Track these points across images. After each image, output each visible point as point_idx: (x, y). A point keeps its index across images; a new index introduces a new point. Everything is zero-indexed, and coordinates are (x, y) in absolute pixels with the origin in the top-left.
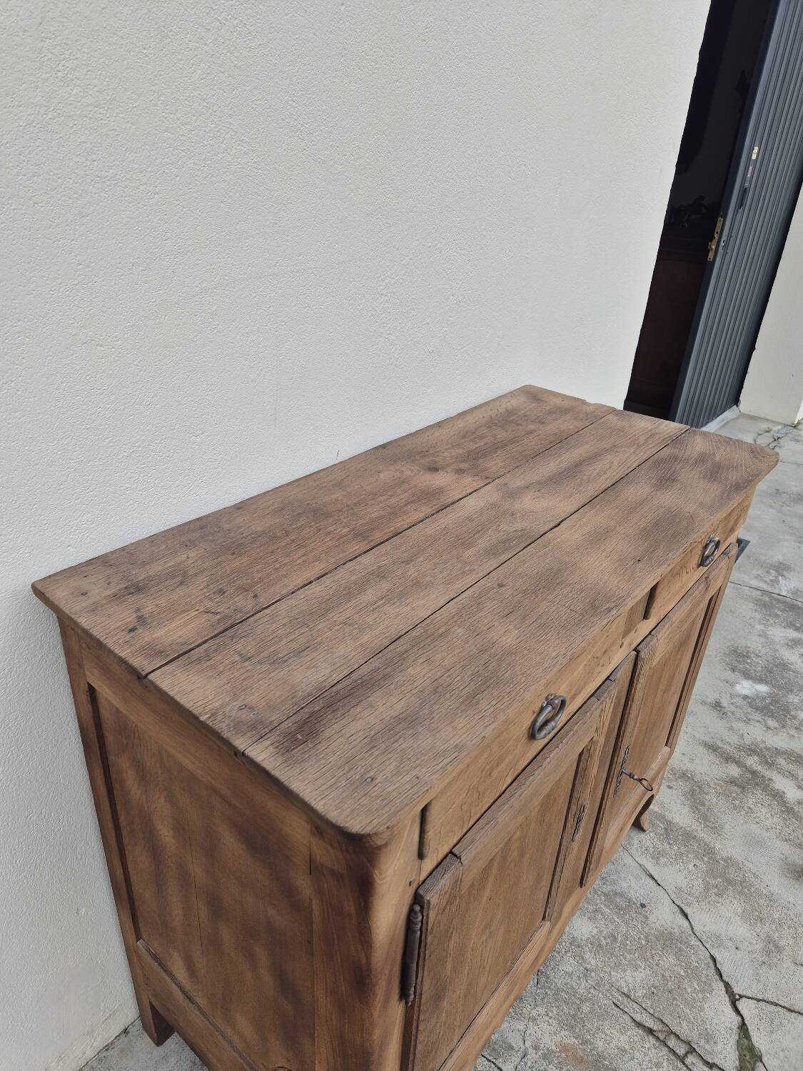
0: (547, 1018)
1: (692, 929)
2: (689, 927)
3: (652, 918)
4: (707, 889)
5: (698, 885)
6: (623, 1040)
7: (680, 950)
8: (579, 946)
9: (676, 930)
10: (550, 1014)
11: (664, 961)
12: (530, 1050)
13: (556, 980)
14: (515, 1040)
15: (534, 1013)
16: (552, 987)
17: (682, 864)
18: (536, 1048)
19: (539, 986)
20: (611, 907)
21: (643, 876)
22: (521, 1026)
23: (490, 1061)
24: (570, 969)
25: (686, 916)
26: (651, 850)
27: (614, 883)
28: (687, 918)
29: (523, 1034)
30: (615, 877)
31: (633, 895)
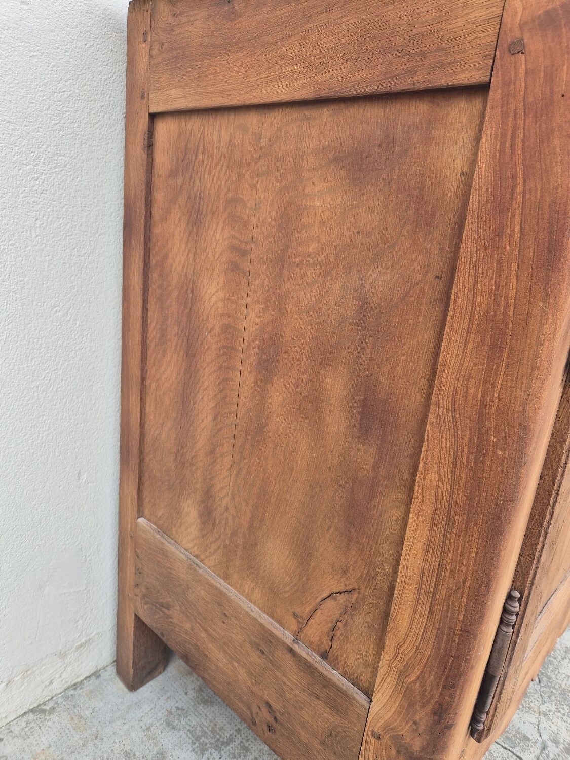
0: (559, 715)
10: (562, 712)
12: (549, 744)
13: (560, 682)
14: (531, 732)
15: (543, 708)
18: (556, 742)
19: (542, 685)
22: (533, 719)
23: (506, 749)
29: (536, 727)
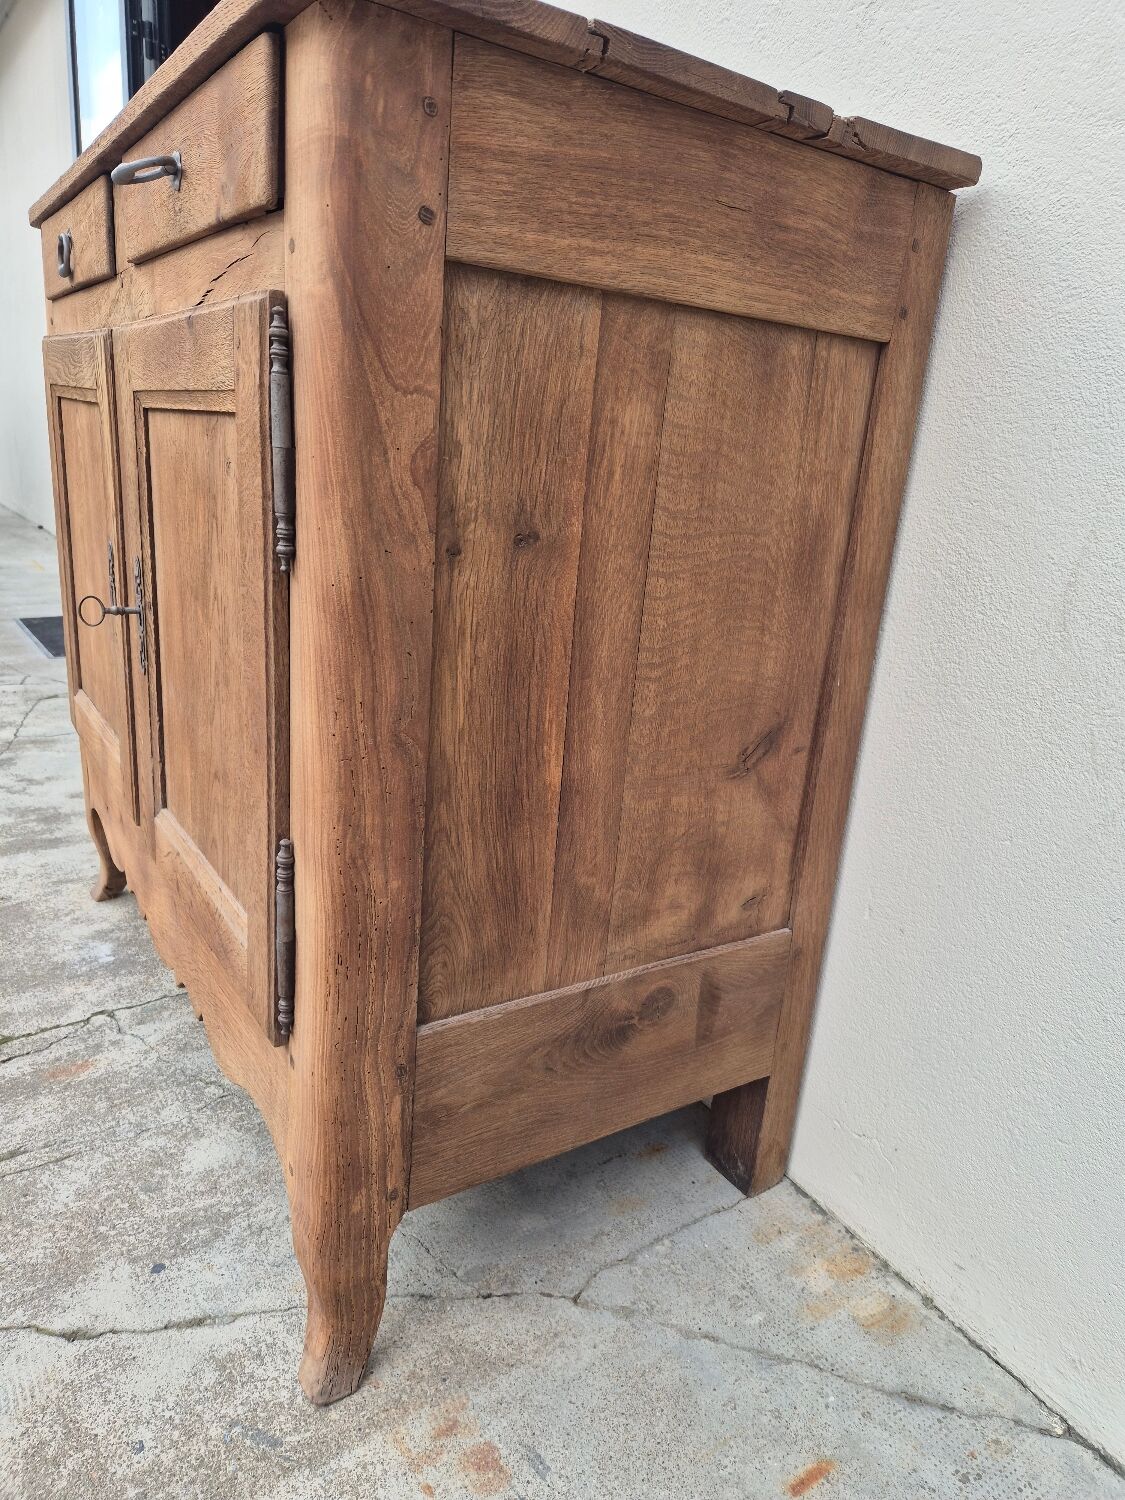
1: (38, 1330)
2: (48, 1326)
3: (125, 1269)
4: (73, 1432)
5: (96, 1418)
6: (20, 1127)
7: (33, 1280)
8: (185, 1136)
9: (67, 1296)
11: (45, 1241)
16: (164, 1084)
17: (167, 1414)
20: (201, 1213)
21: (208, 1307)
24: (164, 1113)
25: (71, 1336)
26: (250, 1366)
27: (240, 1244)
28: (63, 1335)
30: (247, 1253)
31: (191, 1263)
